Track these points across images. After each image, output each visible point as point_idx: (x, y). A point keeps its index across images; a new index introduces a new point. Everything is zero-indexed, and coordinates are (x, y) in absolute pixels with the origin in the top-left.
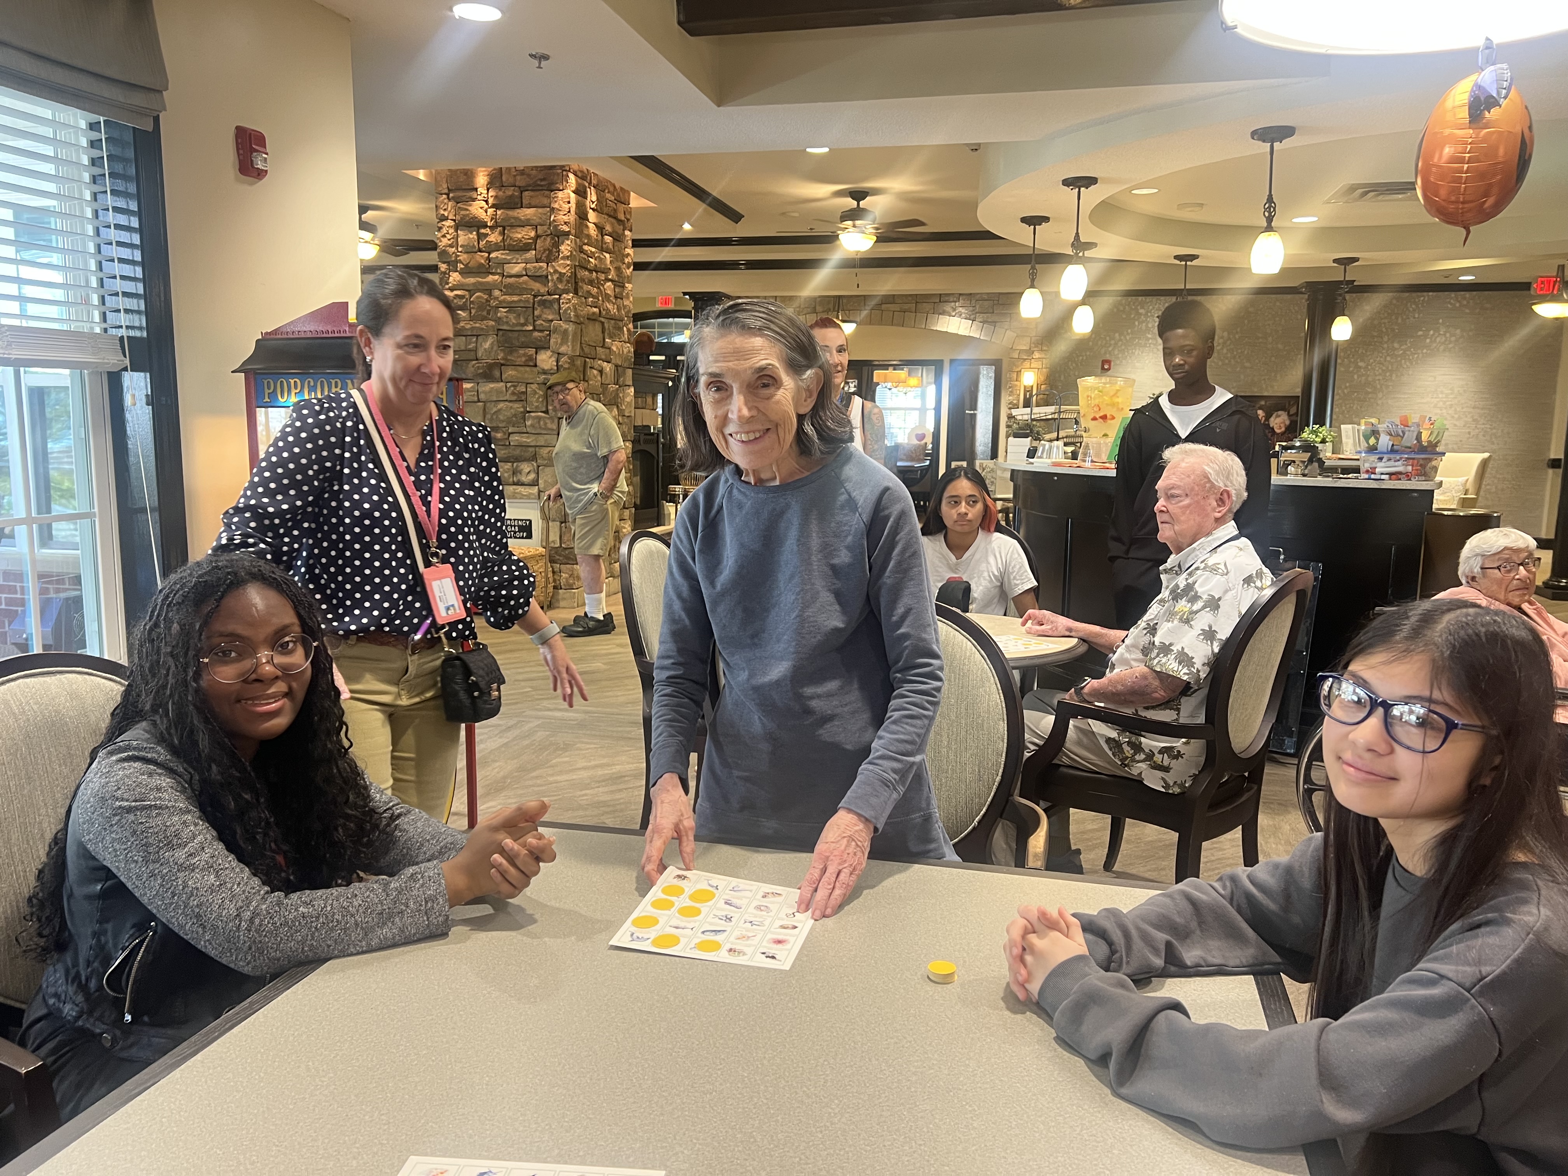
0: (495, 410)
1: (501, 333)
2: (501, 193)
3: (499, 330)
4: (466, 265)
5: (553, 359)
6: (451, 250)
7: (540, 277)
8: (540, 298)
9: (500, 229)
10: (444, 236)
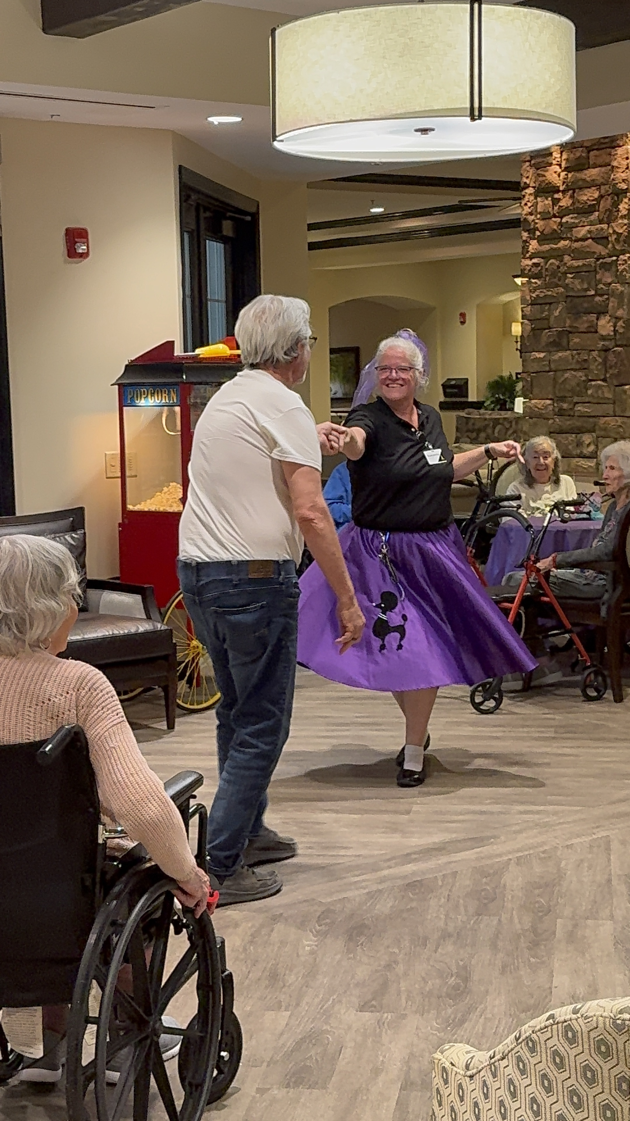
0: (562, 379)
1: (569, 299)
2: (572, 156)
3: (567, 296)
4: (542, 233)
5: (611, 324)
6: (531, 218)
7: (602, 239)
8: (601, 260)
9: (571, 192)
10: (526, 204)
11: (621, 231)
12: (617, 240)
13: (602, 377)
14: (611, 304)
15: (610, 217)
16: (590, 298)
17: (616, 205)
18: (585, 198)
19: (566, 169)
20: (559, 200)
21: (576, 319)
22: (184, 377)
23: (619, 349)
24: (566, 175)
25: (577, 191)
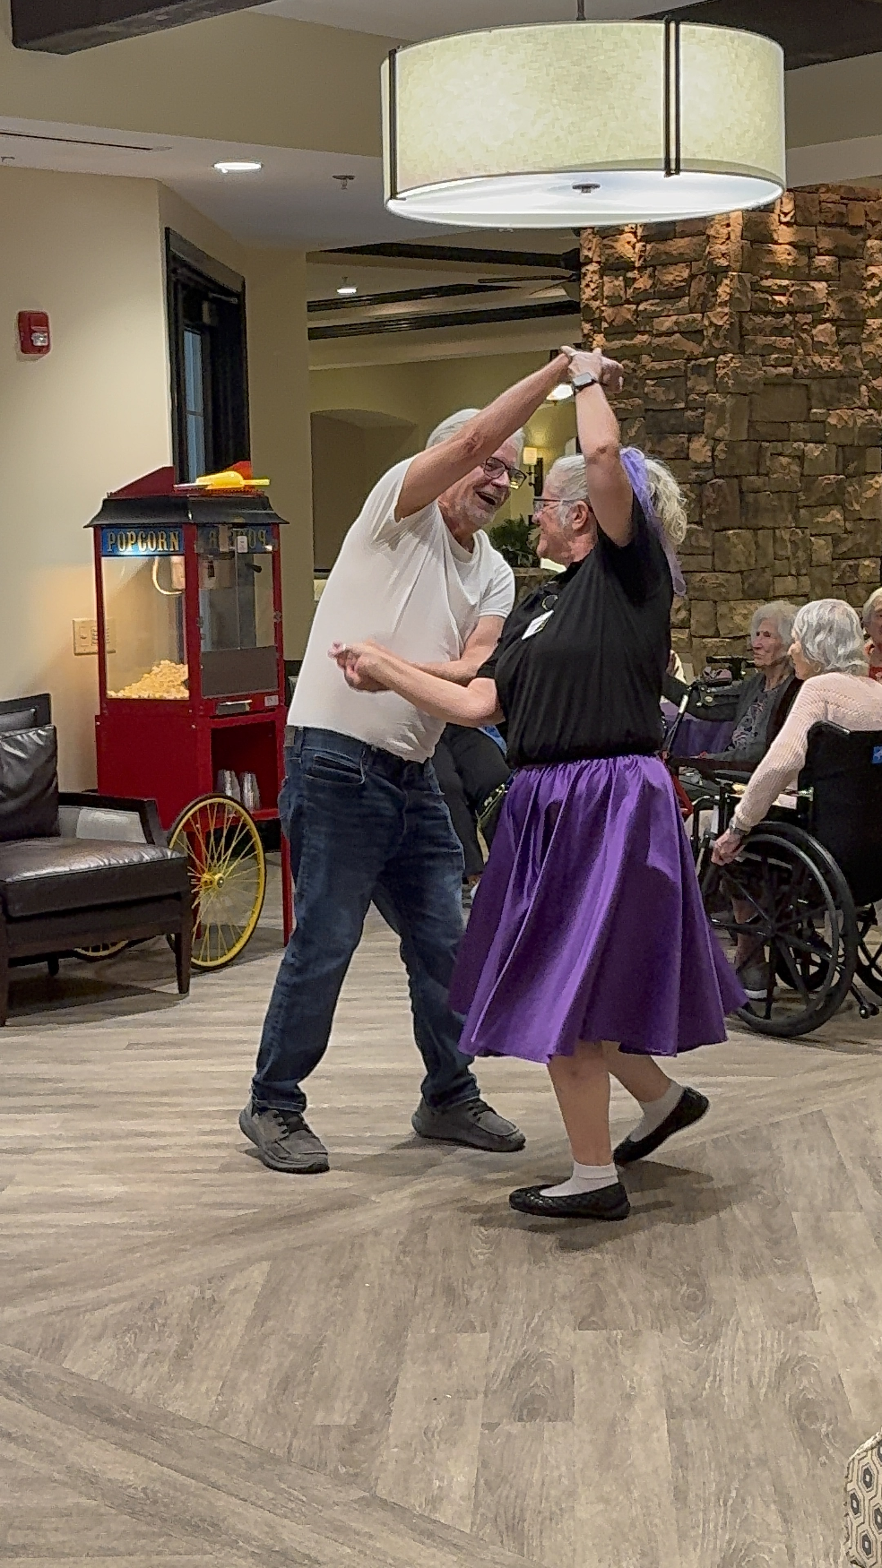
1: (649, 414)
3: (647, 410)
4: (610, 324)
5: (708, 447)
6: (595, 304)
7: (695, 334)
8: (693, 362)
9: (650, 269)
10: (588, 286)
11: (721, 323)
12: (716, 335)
13: (697, 519)
14: (707, 421)
15: (705, 304)
16: (678, 414)
17: (713, 287)
18: (670, 278)
19: (644, 239)
20: (634, 280)
21: (659, 440)
22: (190, 516)
23: (720, 481)
24: (644, 246)
25: (658, 268)
